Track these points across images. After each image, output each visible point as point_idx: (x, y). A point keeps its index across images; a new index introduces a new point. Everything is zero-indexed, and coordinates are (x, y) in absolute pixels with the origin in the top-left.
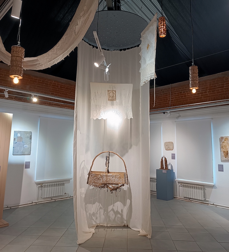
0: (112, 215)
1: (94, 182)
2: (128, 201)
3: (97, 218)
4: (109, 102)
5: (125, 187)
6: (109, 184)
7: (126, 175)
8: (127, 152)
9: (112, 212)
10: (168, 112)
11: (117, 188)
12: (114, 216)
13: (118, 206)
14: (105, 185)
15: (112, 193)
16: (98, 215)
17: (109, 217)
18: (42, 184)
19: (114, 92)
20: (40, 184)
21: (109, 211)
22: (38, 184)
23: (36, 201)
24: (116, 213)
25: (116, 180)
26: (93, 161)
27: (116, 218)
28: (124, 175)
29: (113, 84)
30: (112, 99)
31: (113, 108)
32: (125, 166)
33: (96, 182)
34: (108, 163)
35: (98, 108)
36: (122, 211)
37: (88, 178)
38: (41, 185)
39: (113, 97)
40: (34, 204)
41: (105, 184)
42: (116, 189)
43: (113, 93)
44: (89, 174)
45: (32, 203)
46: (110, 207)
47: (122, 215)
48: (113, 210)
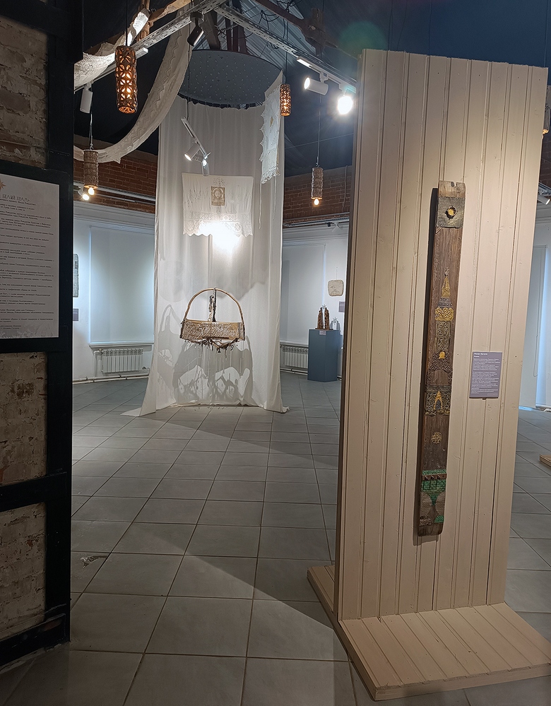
0: (221, 386)
1: (191, 335)
2: (247, 371)
3: (197, 388)
4: (214, 208)
5: (240, 345)
6: (214, 338)
7: (241, 327)
8: (247, 291)
9: (221, 382)
10: (336, 222)
11: (228, 345)
12: (224, 386)
13: (230, 373)
14: (209, 340)
15: (219, 352)
16: (199, 384)
17: (216, 388)
18: (103, 348)
19: (222, 190)
20: (97, 349)
21: (216, 379)
22: (94, 348)
23: (94, 378)
24: (228, 383)
25: (225, 333)
26: (190, 304)
27: (228, 391)
28: (239, 326)
29: (221, 177)
30: (219, 202)
31: (220, 217)
32: (241, 312)
33: (194, 334)
34: (213, 307)
35: (196, 217)
36: (236, 381)
37: (182, 329)
38: (101, 351)
39: (220, 198)
40: (90, 381)
41: (208, 338)
42: (225, 347)
43: (220, 191)
44: (183, 323)
45: (87, 380)
46: (218, 375)
47: (236, 388)
48: (222, 378)
